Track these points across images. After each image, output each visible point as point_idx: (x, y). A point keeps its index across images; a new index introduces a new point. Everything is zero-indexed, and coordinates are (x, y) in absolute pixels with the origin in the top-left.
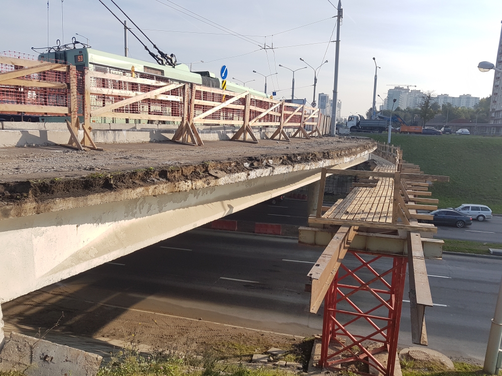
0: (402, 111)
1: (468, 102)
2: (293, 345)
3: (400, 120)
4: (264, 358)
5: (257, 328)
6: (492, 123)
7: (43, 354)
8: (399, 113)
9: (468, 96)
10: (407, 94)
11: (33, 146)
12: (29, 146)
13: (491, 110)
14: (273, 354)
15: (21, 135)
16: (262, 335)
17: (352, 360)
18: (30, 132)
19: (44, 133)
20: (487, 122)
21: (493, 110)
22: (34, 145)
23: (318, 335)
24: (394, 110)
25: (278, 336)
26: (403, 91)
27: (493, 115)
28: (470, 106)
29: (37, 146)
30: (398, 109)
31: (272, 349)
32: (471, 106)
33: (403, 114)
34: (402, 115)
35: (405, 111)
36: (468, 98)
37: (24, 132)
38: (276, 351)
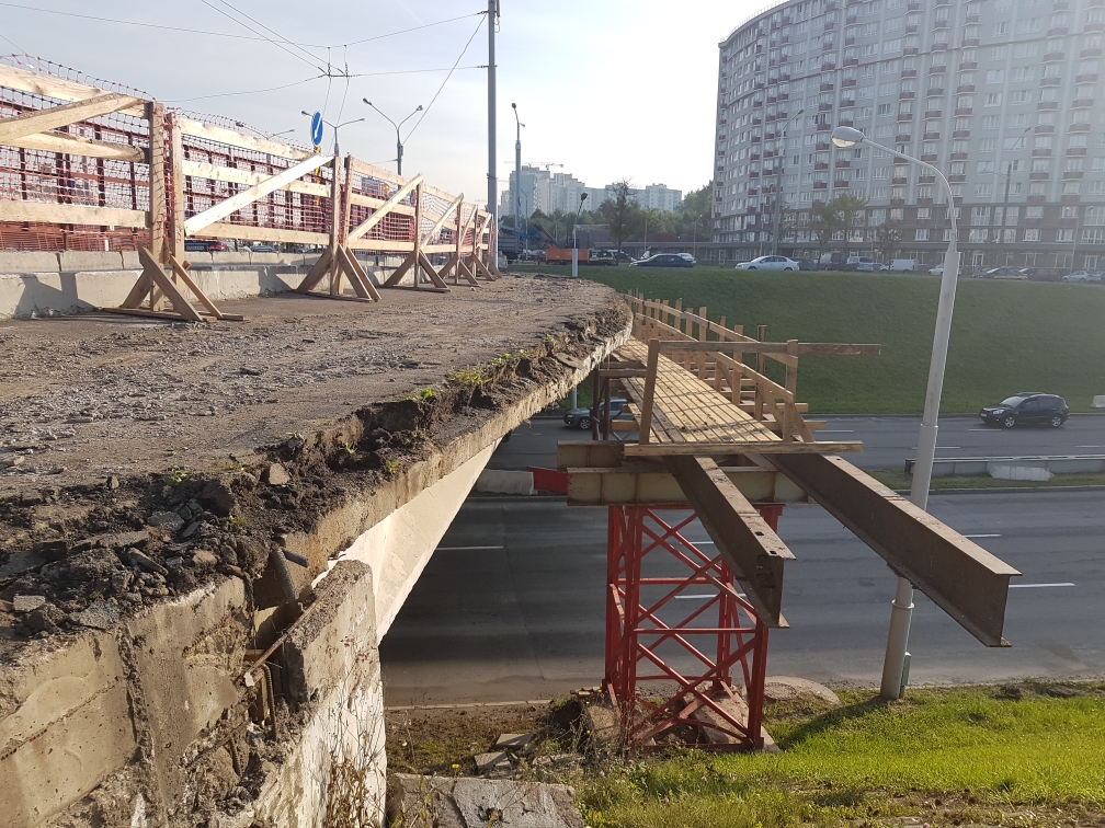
0: (545, 217)
1: (661, 200)
2: (537, 720)
3: (545, 237)
4: (500, 759)
5: (442, 702)
6: (716, 240)
7: (481, 809)
8: (542, 222)
9: (661, 187)
10: (548, 180)
11: (49, 316)
12: (43, 316)
13: (713, 216)
14: (510, 747)
15: (23, 286)
16: (463, 714)
17: (670, 725)
18: (43, 278)
19: (69, 279)
20: (708, 240)
21: (718, 214)
22: (51, 313)
23: (583, 690)
24: (530, 215)
25: (495, 709)
26: (539, 176)
27: (718, 225)
28: (666, 208)
29: (57, 317)
30: (538, 213)
31: (503, 738)
32: (669, 207)
33: (550, 224)
34: (546, 226)
35: (550, 218)
36: (661, 190)
37: (29, 279)
38: (515, 740)
